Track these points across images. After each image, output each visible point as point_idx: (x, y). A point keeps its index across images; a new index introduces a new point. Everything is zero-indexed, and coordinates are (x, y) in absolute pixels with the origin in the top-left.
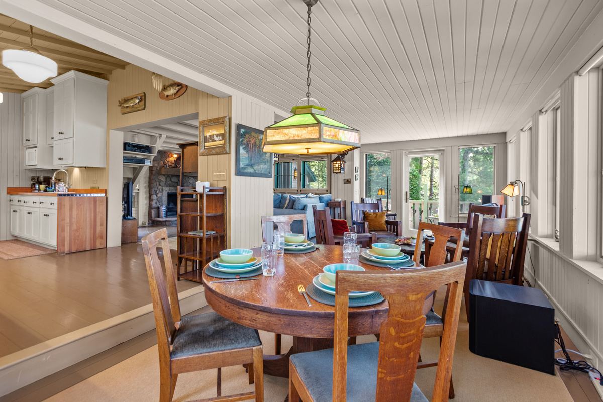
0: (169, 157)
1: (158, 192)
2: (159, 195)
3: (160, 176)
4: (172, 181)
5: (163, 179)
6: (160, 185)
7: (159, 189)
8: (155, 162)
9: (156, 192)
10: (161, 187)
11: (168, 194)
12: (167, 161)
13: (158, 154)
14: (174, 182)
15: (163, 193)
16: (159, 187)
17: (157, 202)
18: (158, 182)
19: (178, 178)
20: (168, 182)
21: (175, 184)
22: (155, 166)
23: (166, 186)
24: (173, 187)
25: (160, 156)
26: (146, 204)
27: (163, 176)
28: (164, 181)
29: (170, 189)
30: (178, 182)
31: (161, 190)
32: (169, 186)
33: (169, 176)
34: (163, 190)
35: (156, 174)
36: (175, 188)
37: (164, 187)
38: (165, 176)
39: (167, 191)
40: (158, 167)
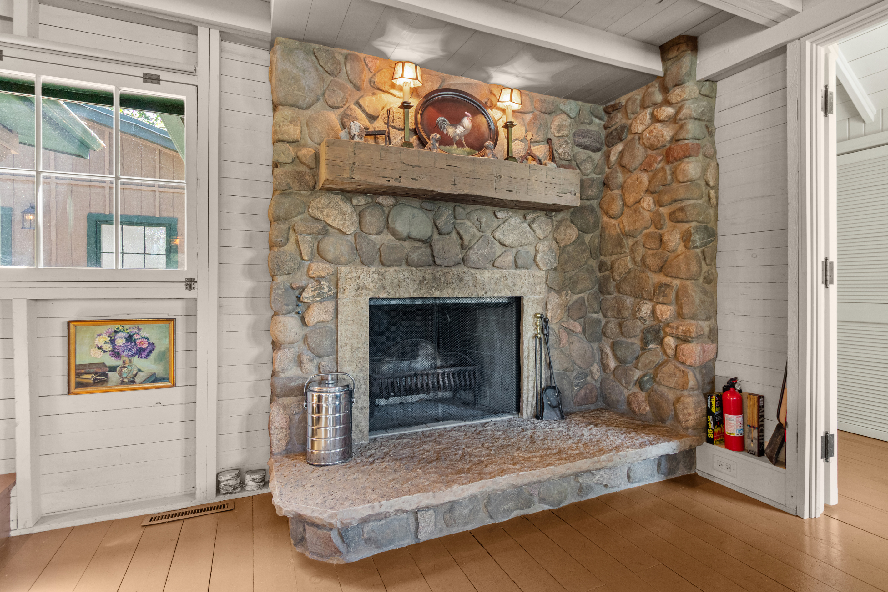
0: (375, 87)
1: (307, 295)
2: (318, 314)
3: (323, 200)
4: (394, 233)
6: (319, 253)
7: (319, 280)
8: (286, 112)
9: (298, 298)
10: (331, 268)
11: (371, 306)
12: (360, 107)
13: (307, 65)
14: (409, 238)
15: (340, 304)
16: (314, 266)
17: (305, 358)
18: (308, 238)
19: (431, 215)
20: (373, 237)
21: (418, 248)
22: (286, 137)
23: (358, 260)
24: (404, 267)
25: (322, 80)
26: (256, 364)
27: (337, 199)
28: (351, 229)
29: (382, 276)
30: (431, 237)
31: (329, 281)
32: (377, 261)
33: (380, 199)
34: (342, 280)
35: (295, 186)
36: (418, 274)
37: (347, 263)
38: (355, 202)
39: (365, 287)
40: (305, 146)
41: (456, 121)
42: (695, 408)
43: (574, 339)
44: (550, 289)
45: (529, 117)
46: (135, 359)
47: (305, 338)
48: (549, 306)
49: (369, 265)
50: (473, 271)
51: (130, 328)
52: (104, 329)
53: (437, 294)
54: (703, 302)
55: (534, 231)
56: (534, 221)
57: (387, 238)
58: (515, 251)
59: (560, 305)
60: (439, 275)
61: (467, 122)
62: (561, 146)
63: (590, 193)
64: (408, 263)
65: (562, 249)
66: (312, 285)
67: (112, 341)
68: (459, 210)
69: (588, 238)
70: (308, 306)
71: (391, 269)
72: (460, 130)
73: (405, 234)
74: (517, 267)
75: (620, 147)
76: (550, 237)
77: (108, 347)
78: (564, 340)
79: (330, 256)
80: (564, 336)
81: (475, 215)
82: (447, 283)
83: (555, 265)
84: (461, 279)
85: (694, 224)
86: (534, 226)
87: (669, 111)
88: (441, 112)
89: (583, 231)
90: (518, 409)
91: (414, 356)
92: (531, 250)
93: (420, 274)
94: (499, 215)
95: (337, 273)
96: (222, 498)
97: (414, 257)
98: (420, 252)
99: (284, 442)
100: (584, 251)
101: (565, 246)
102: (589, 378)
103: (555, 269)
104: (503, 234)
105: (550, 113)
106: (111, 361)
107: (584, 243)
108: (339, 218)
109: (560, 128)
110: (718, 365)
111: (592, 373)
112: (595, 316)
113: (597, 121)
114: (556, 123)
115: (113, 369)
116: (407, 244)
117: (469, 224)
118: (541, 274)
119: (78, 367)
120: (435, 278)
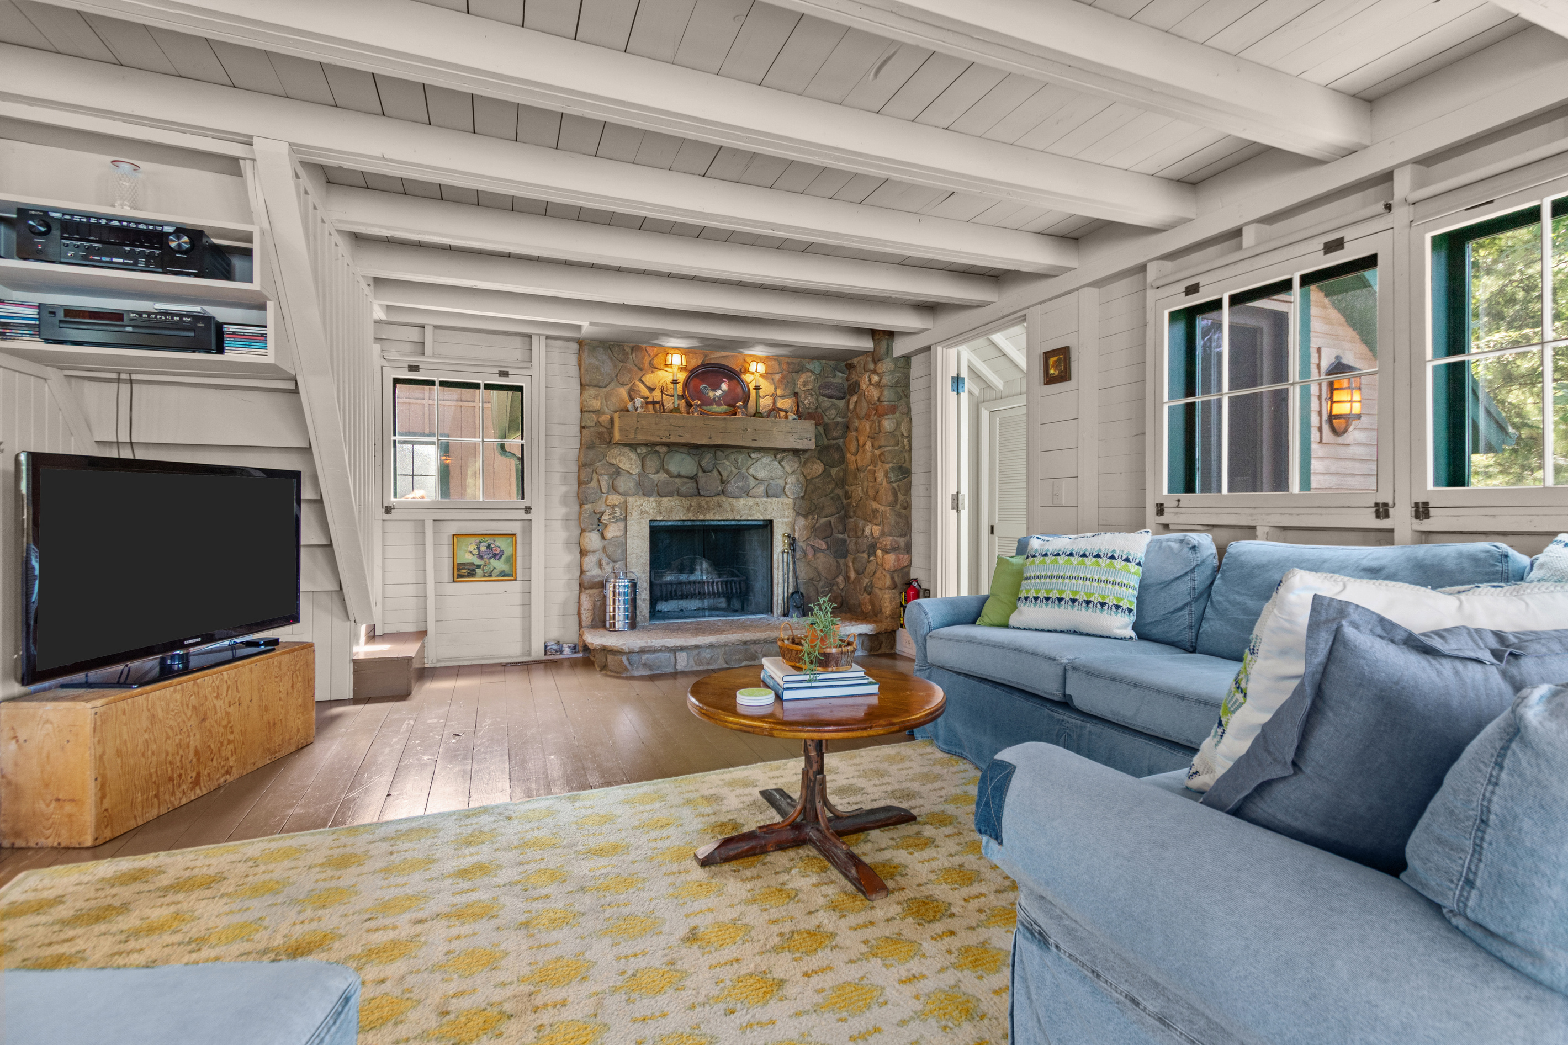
0: (653, 368)
1: (605, 518)
2: (613, 531)
3: (616, 451)
4: (668, 472)
5: (628, 462)
6: (614, 489)
7: (613, 507)
8: (592, 391)
9: (599, 520)
10: (621, 499)
11: (651, 527)
12: (643, 382)
13: (605, 357)
14: (679, 476)
15: (629, 523)
16: (610, 497)
17: (604, 562)
18: (606, 478)
19: (696, 458)
20: (652, 476)
21: (686, 483)
22: (591, 409)
23: (641, 493)
24: (676, 497)
25: (615, 366)
26: (568, 567)
27: (627, 450)
28: (636, 470)
29: (659, 504)
30: (696, 474)
31: (621, 508)
32: (655, 494)
33: (657, 448)
34: (629, 507)
35: (597, 442)
36: (686, 502)
37: (633, 495)
38: (639, 451)
39: (646, 512)
40: (604, 413)
41: (716, 387)
42: (891, 601)
43: (820, 555)
44: (798, 514)
45: (777, 377)
46: (492, 561)
47: (604, 548)
48: (796, 527)
49: (649, 496)
50: (730, 500)
51: (489, 540)
52: (474, 540)
53: (701, 517)
54: (897, 523)
55: (783, 467)
56: (783, 460)
57: (663, 476)
58: (766, 484)
59: (806, 527)
60: (703, 503)
61: (724, 386)
62: (806, 398)
63: (835, 434)
64: (679, 495)
65: (809, 481)
66: (608, 511)
67: (478, 548)
68: (719, 453)
69: (834, 471)
70: (606, 525)
71: (666, 499)
72: (719, 393)
73: (676, 473)
74: (768, 496)
75: (855, 398)
76: (798, 471)
77: (476, 552)
78: (810, 556)
79: (621, 490)
80: (810, 553)
81: (732, 457)
82: (709, 509)
83: (802, 494)
84: (720, 506)
85: (891, 465)
86: (783, 463)
87: (875, 378)
88: (703, 381)
89: (828, 465)
90: (772, 611)
91: (692, 571)
92: (781, 482)
93: (688, 503)
94: (753, 455)
95: (626, 502)
96: (548, 657)
97: (683, 489)
98: (688, 486)
99: (590, 619)
100: (829, 482)
101: (812, 479)
102: (835, 588)
103: (803, 497)
104: (756, 470)
105: (797, 372)
106: (477, 561)
107: (830, 475)
108: (627, 463)
109: (805, 384)
110: (912, 570)
111: (837, 583)
112: (841, 536)
113: (841, 374)
114: (802, 380)
115: (479, 567)
116: (677, 480)
117: (728, 463)
118: (789, 501)
119: (459, 564)
120: (699, 506)
